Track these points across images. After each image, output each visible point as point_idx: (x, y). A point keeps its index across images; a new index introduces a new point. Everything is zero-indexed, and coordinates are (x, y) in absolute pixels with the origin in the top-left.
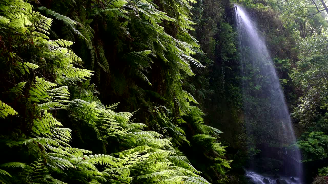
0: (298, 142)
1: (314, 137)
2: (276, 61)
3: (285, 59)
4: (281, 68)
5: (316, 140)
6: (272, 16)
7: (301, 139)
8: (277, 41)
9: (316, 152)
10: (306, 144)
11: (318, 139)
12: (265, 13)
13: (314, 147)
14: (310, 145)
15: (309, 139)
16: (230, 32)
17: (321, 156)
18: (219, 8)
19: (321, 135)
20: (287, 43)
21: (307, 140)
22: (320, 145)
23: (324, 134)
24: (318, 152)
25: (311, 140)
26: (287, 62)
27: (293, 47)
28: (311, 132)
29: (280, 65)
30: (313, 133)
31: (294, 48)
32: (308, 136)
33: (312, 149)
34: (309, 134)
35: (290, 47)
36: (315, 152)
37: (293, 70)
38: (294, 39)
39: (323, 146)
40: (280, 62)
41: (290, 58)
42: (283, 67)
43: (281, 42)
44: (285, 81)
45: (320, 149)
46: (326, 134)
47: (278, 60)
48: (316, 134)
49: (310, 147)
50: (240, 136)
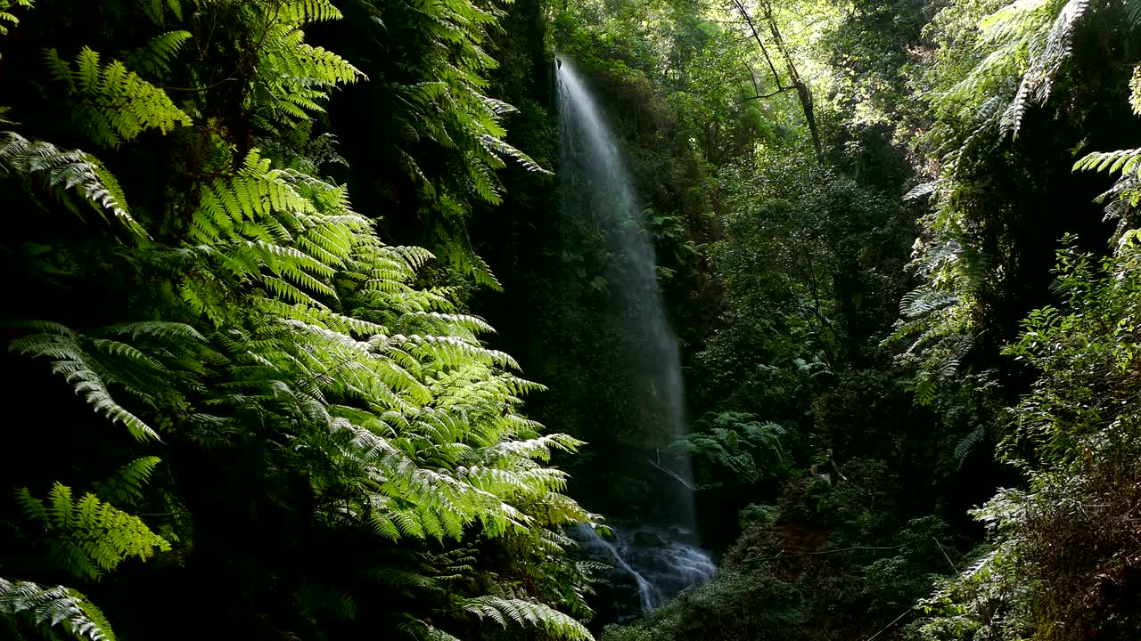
0: (687, 437)
1: (729, 426)
2: (650, 218)
3: (669, 214)
4: (659, 236)
5: (735, 432)
6: (648, 97)
7: (696, 430)
8: (656, 165)
9: (734, 465)
10: (710, 441)
11: (740, 430)
12: (629, 85)
13: (729, 449)
14: (719, 446)
15: (717, 430)
16: (539, 127)
17: (746, 475)
18: (518, 55)
19: (746, 420)
20: (677, 171)
21: (713, 433)
22: (743, 447)
23: (752, 419)
24: (739, 464)
25: (723, 433)
26: (674, 221)
27: (691, 185)
28: (723, 411)
29: (658, 228)
30: (726, 415)
31: (694, 189)
32: (713, 423)
33: (724, 457)
34: (716, 417)
35: (682, 185)
36: (731, 462)
37: (688, 245)
38: (696, 164)
39: (750, 450)
40: (659, 220)
41: (682, 213)
42: (666, 235)
43: (665, 168)
44: (668, 272)
45: (743, 458)
46: (757, 419)
47: (655, 214)
48: (734, 419)
49: (719, 450)
50: (546, 412)
